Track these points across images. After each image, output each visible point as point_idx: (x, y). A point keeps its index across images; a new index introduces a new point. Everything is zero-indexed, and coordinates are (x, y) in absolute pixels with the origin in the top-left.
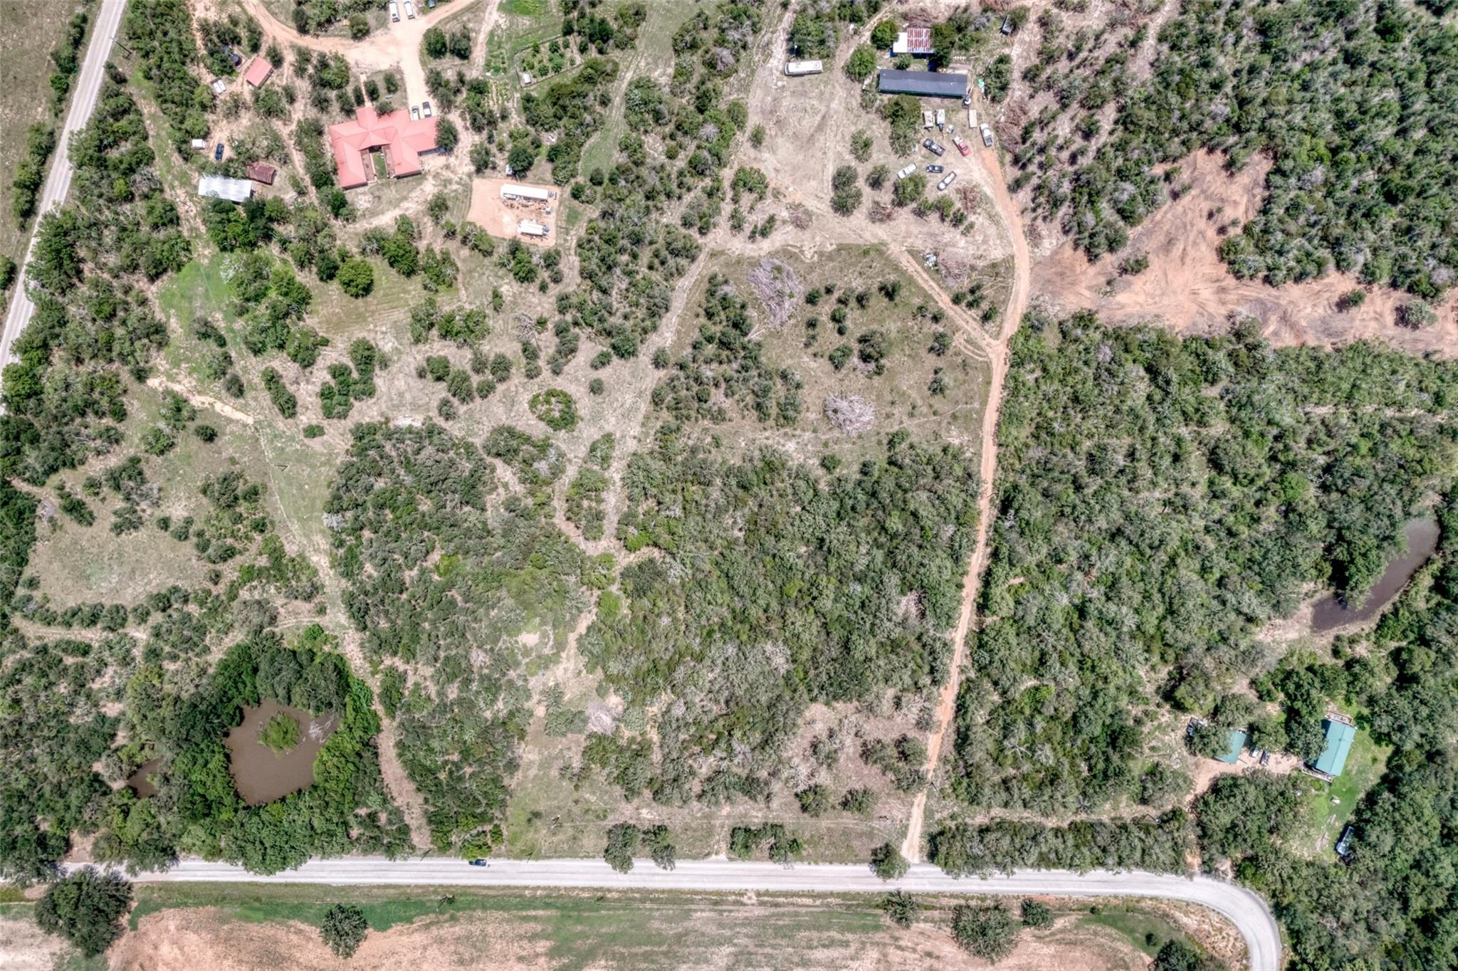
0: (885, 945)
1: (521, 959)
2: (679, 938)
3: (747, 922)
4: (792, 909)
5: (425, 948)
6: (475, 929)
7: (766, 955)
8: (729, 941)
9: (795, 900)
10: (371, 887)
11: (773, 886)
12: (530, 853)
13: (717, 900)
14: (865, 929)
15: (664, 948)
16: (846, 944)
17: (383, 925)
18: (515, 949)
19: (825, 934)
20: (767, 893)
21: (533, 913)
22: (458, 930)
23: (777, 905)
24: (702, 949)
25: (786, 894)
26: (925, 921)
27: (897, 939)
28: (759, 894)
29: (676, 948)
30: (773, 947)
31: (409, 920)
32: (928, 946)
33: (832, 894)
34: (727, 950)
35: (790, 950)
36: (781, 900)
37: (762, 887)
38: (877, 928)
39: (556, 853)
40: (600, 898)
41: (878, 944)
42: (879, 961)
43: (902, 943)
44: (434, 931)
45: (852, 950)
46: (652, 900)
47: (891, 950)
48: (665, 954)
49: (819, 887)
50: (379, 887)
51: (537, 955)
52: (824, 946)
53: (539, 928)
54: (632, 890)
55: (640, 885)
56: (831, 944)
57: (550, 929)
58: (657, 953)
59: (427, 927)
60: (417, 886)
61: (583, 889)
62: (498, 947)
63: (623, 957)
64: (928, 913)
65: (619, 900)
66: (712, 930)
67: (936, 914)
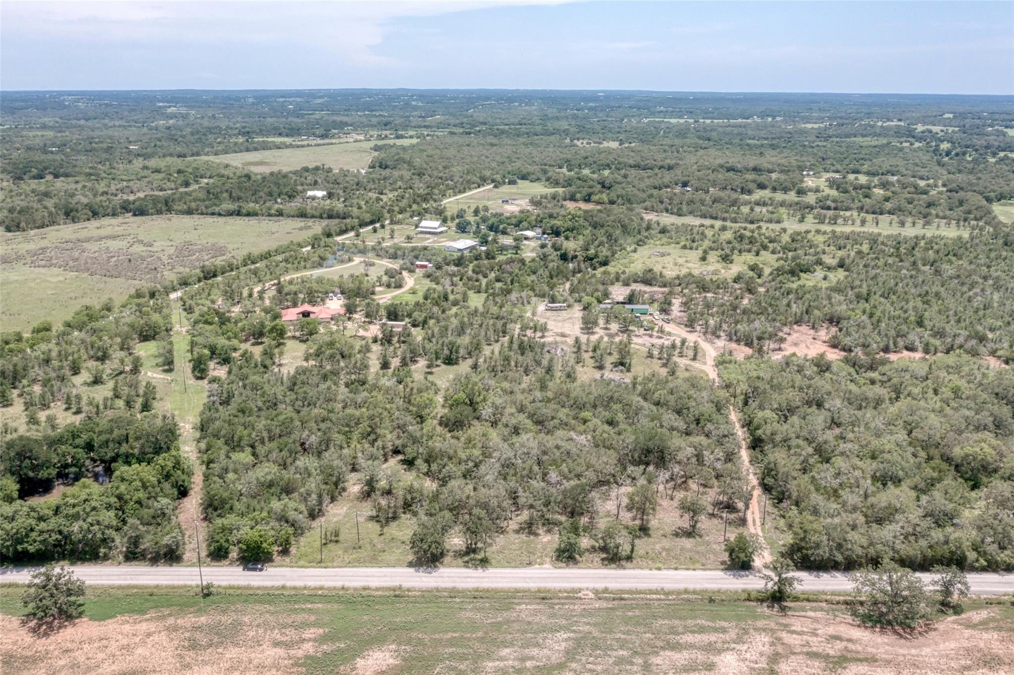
0: (771, 630)
1: (276, 644)
2: (497, 626)
3: (586, 613)
4: (642, 602)
5: (149, 635)
6: (226, 619)
7: (618, 640)
8: (566, 629)
9: (642, 596)
10: (112, 587)
11: (613, 585)
12: (320, 563)
13: (544, 597)
14: (739, 618)
15: (480, 634)
16: (724, 630)
17: (102, 617)
18: (276, 635)
19: (690, 622)
20: (606, 590)
21: (309, 606)
22: (203, 619)
23: (622, 599)
24: (529, 635)
25: (630, 592)
26: (814, 610)
27: (786, 626)
28: (596, 592)
29: (495, 635)
30: (628, 633)
31: (142, 612)
32: (831, 630)
33: (686, 591)
34: (563, 635)
35: (648, 635)
36: (626, 596)
37: (600, 586)
38: (756, 617)
39: (350, 564)
40: (398, 595)
41: (764, 630)
42: (772, 644)
43: (793, 628)
44: (171, 621)
45: (732, 634)
46: (463, 597)
47: (784, 635)
48: (481, 640)
49: (668, 586)
50: (120, 587)
51: (303, 641)
52: (693, 632)
53: (313, 618)
54: (437, 590)
55: (449, 585)
56: (702, 630)
57: (326, 619)
58: (469, 639)
59: (163, 618)
60: (167, 587)
61: (377, 589)
62: (251, 634)
63: (420, 642)
64: (814, 604)
65: (423, 597)
66: (544, 620)
67: (824, 604)
